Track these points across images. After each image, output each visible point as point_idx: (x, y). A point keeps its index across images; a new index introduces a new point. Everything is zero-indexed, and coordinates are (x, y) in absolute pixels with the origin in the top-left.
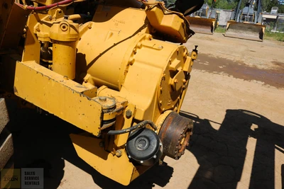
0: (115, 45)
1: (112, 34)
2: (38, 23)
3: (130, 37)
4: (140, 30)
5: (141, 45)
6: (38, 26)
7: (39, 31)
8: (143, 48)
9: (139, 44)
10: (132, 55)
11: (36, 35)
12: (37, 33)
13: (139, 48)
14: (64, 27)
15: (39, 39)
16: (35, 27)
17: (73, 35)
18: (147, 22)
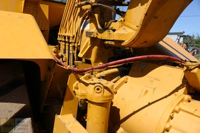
0: (150, 104)
1: (147, 91)
2: (77, 82)
3: (166, 97)
4: (177, 90)
5: (180, 109)
6: (77, 84)
7: (77, 89)
8: (181, 112)
9: (177, 109)
10: (168, 121)
11: (74, 92)
12: (76, 90)
13: (177, 112)
14: (98, 89)
15: (77, 96)
16: (74, 85)
17: (107, 97)
18: (185, 82)
